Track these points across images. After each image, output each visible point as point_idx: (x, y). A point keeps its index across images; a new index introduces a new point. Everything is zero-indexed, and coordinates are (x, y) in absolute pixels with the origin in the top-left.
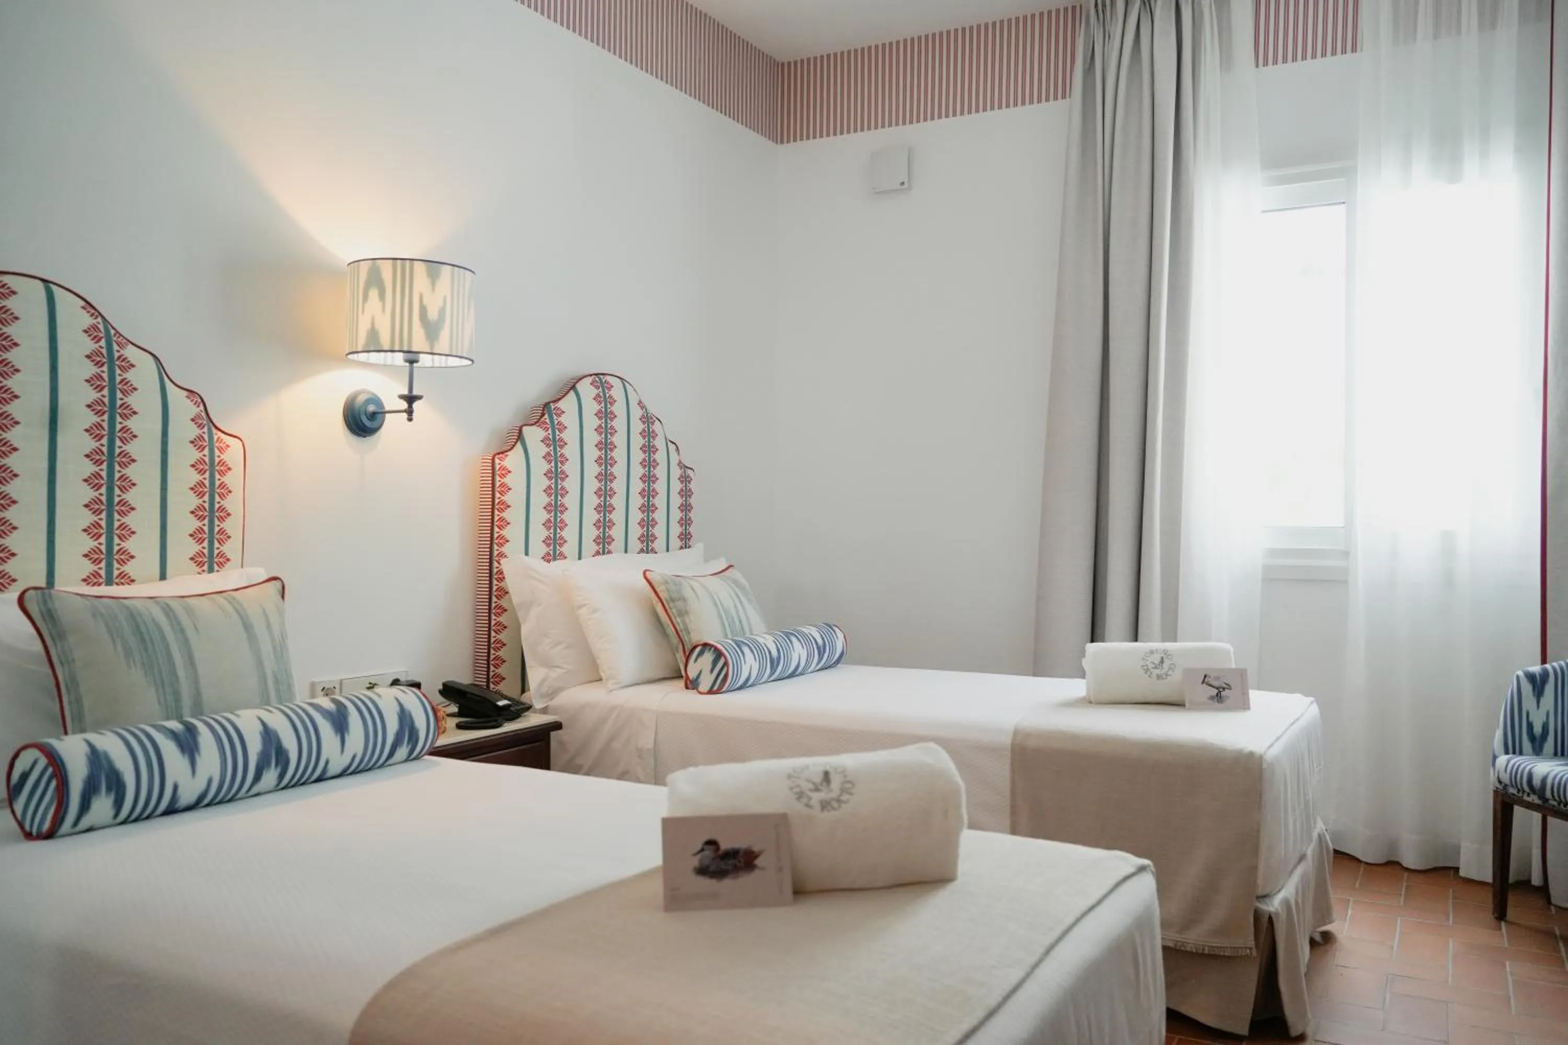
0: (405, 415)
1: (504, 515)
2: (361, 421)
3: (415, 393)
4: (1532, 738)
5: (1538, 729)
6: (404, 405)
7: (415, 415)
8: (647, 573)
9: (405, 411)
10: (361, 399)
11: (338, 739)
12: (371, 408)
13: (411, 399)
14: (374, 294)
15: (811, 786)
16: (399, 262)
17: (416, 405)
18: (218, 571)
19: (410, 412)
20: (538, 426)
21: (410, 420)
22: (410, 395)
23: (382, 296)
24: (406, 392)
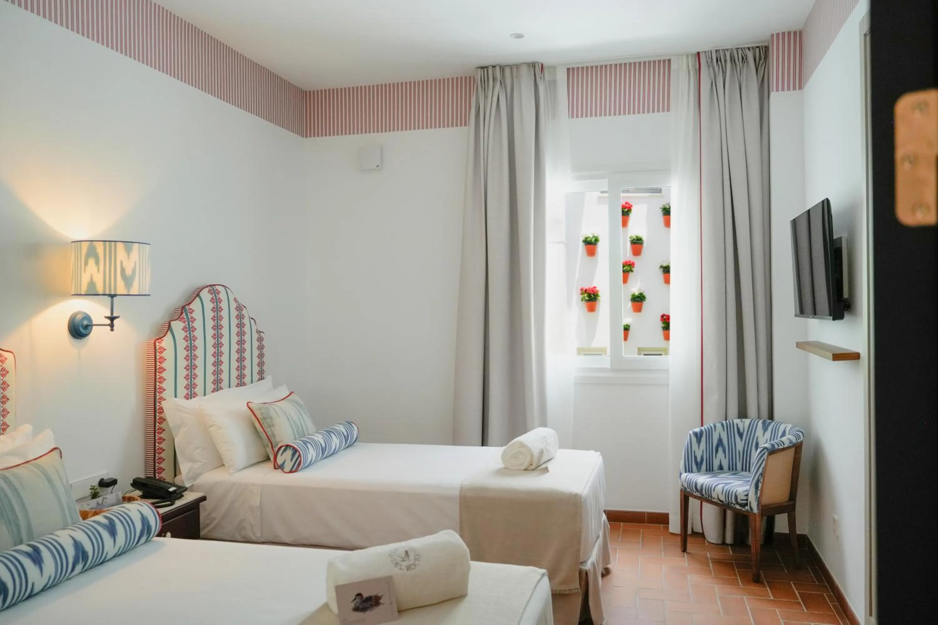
0: (109, 328)
1: (162, 375)
2: (80, 331)
3: (115, 315)
4: (697, 464)
5: (699, 459)
6: (109, 322)
7: (115, 328)
8: (249, 404)
9: (109, 325)
10: (79, 317)
11: (112, 540)
12: (85, 323)
13: (112, 319)
14: (92, 262)
15: (401, 559)
16: (107, 243)
17: (115, 322)
18: (3, 434)
19: (112, 326)
20: (179, 321)
21: (112, 330)
22: (112, 316)
23: (97, 263)
24: (109, 315)
